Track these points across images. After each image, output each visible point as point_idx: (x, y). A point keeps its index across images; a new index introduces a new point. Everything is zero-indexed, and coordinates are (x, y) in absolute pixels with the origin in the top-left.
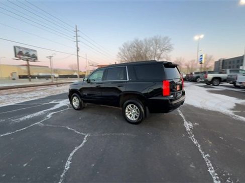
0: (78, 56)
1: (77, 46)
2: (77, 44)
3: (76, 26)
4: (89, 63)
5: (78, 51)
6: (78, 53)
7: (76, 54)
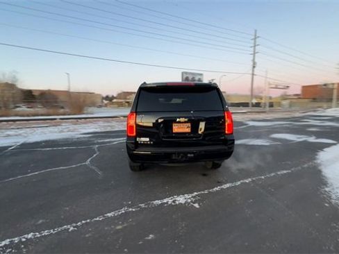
0: (253, 74)
1: (254, 60)
2: (254, 56)
3: (256, 31)
4: (270, 84)
5: (254, 67)
6: (253, 71)
7: (251, 72)
